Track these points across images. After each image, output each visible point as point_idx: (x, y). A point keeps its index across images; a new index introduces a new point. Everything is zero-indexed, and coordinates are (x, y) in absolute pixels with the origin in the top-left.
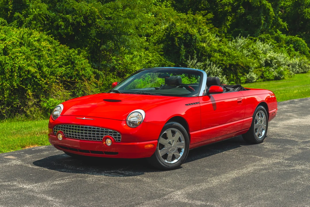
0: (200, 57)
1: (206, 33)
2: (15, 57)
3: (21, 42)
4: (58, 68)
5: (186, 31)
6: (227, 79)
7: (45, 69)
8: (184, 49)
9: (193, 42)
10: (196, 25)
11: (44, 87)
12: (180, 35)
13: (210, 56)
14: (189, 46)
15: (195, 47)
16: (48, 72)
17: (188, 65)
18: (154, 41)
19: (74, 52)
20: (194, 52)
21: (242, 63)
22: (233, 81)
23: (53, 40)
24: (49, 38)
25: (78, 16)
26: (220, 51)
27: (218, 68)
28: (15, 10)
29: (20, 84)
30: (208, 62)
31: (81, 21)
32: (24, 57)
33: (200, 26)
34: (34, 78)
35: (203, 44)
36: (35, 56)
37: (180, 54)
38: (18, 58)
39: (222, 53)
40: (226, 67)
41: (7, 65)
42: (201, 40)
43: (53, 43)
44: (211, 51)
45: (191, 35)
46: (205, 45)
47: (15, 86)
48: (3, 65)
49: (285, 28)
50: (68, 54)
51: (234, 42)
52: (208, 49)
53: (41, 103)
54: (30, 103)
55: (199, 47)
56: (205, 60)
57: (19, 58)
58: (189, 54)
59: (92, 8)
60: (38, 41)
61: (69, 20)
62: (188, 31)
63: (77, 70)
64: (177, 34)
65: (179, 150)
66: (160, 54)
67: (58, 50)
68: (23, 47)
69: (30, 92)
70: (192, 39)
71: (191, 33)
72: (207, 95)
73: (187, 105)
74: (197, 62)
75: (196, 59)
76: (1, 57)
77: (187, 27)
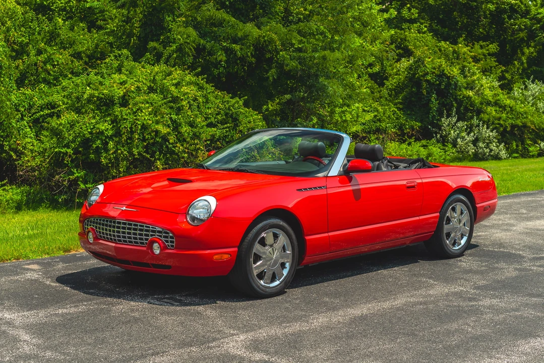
0: (463, 114)
1: (474, 74)
2: (138, 110)
3: (151, 86)
4: (205, 127)
5: (441, 71)
6: (507, 149)
7: (185, 129)
8: (436, 101)
9: (452, 89)
10: (457, 61)
11: (183, 157)
12: (431, 76)
13: (479, 112)
14: (446, 95)
15: (454, 97)
16: (189, 134)
17: (443, 126)
18: (392, 86)
19: (238, 102)
20: (453, 106)
21: (533, 123)
22: (517, 153)
23: (205, 84)
24: (198, 80)
26: (496, 104)
27: (492, 131)
29: (144, 152)
30: (475, 121)
31: (249, 54)
32: (151, 110)
33: (465, 64)
34: (167, 143)
35: (469, 92)
36: (171, 108)
37: (430, 109)
38: (142, 111)
39: (500, 107)
40: (505, 129)
41: (125, 121)
42: (466, 86)
43: (204, 89)
44: (481, 104)
45: (448, 78)
46: (471, 94)
47: (135, 155)
48: (118, 122)
50: (227, 106)
51: (523, 90)
52: (477, 100)
55: (461, 97)
56: (472, 118)
57: (143, 111)
58: (445, 108)
59: (268, 33)
60: (177, 85)
62: (444, 70)
63: (241, 131)
64: (425, 75)
65: (283, 265)
66: (397, 108)
67: (211, 97)
69: (159, 164)
70: (450, 84)
71: (449, 75)
72: (345, 175)
73: (301, 190)
74: (458, 121)
75: (455, 116)
76: (117, 110)
77: (442, 65)
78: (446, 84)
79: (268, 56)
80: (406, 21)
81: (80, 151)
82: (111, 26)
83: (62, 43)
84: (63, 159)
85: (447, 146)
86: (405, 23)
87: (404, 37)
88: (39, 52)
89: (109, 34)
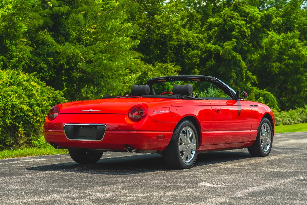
2: (7, 95)
3: (11, 82)
7: (36, 108)
11: (35, 126)
16: (39, 111)
19: (59, 93)
23: (40, 81)
24: (35, 79)
25: (61, 58)
29: (13, 122)
31: (64, 63)
32: (16, 96)
34: (26, 117)
36: (25, 95)
38: (10, 96)
43: (40, 84)
47: (8, 124)
49: (255, 81)
50: (54, 95)
51: (205, 93)
53: (33, 141)
54: (22, 141)
59: (75, 50)
60: (27, 81)
61: (51, 63)
67: (44, 89)
68: (13, 86)
69: (21, 130)
70: (165, 89)
78: (161, 89)
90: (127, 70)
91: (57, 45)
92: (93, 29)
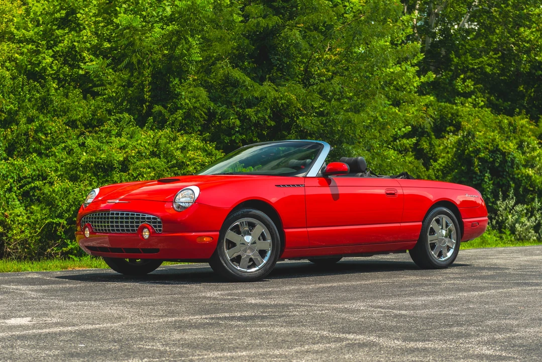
0: (522, 196)
1: (534, 149)
2: (139, 175)
3: (153, 150)
5: (495, 146)
8: (490, 180)
9: (508, 166)
10: (514, 134)
12: (484, 153)
14: (501, 173)
15: (511, 176)
17: (499, 210)
18: (439, 167)
20: (510, 186)
23: (214, 149)
24: (206, 145)
28: (155, 100)
30: (536, 204)
31: (267, 117)
32: (153, 175)
33: (523, 138)
35: (529, 170)
38: (143, 176)
42: (524, 163)
43: (213, 155)
45: (503, 154)
46: (530, 172)
52: (538, 179)
55: (519, 176)
56: (533, 200)
57: (145, 176)
58: (501, 190)
59: (286, 93)
60: (183, 149)
61: (250, 117)
62: (498, 145)
64: (477, 151)
68: (153, 159)
70: (506, 161)
71: (504, 150)
72: (323, 177)
73: (280, 186)
74: (516, 204)
75: (513, 198)
76: (116, 176)
77: (495, 139)
78: (501, 161)
79: (287, 120)
80: (459, 94)
81: (75, 221)
82: (110, 91)
83: (55, 110)
84: (56, 230)
85: (505, 233)
86: (458, 96)
87: (456, 112)
88: (30, 120)
89: (107, 101)
90: (407, 127)
91: (256, 85)
92: (335, 55)
